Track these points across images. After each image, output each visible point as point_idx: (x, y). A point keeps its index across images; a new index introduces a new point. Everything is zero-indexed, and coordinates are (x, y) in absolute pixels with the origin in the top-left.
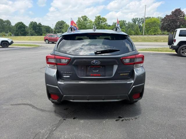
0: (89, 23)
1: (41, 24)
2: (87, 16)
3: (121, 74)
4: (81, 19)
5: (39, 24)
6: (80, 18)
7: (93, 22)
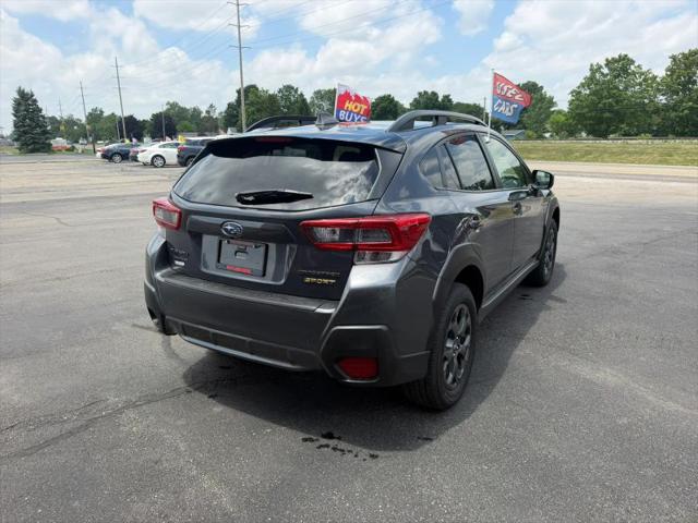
0: (640, 84)
1: (450, 101)
2: (630, 56)
3: (308, 280)
4: (606, 71)
5: (443, 101)
6: (601, 67)
7: (658, 79)
